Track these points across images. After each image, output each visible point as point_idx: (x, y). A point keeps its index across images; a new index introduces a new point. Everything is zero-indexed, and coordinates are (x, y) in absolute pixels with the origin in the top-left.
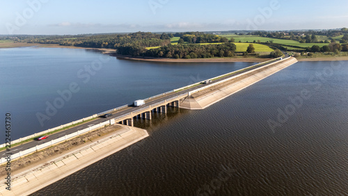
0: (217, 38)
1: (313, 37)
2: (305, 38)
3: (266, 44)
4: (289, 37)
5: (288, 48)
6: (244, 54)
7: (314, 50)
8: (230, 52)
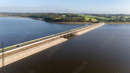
0: (78, 16)
1: (111, 17)
2: (108, 17)
3: (95, 18)
4: (103, 16)
5: (102, 20)
6: (88, 21)
7: (111, 21)
8: (84, 21)
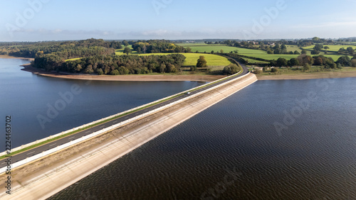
2: (274, 48)
4: (258, 46)
5: (250, 61)
6: (191, 69)
7: (280, 63)
8: (174, 66)
